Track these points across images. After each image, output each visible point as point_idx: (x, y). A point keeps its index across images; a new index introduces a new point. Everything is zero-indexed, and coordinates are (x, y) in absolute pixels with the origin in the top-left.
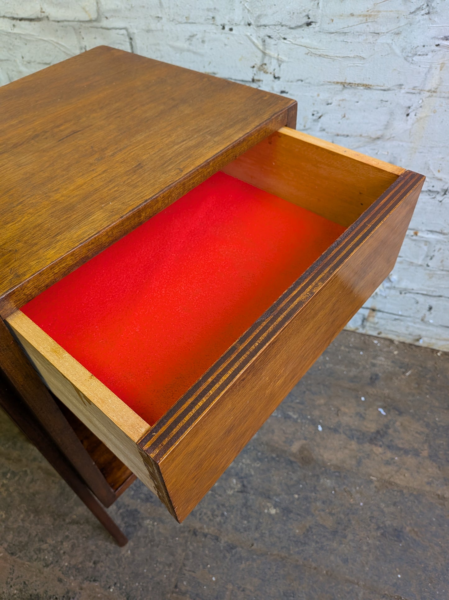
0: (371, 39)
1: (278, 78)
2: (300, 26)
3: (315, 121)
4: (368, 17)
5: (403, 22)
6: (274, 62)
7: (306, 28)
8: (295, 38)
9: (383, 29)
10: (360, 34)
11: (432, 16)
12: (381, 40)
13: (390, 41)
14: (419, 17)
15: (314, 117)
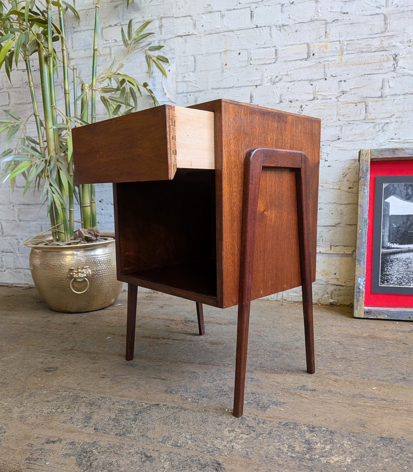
0: (363, 142)
1: (327, 161)
2: (336, 140)
3: (344, 177)
4: (361, 135)
5: (374, 135)
6: (325, 155)
7: (338, 141)
8: (333, 145)
9: (368, 138)
10: (359, 141)
11: (385, 132)
12: (368, 142)
13: (371, 142)
14: (380, 133)
15: (344, 175)
